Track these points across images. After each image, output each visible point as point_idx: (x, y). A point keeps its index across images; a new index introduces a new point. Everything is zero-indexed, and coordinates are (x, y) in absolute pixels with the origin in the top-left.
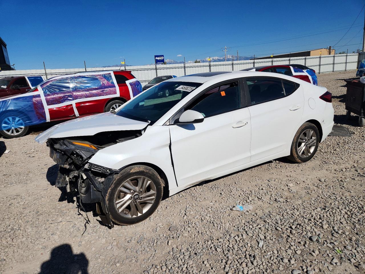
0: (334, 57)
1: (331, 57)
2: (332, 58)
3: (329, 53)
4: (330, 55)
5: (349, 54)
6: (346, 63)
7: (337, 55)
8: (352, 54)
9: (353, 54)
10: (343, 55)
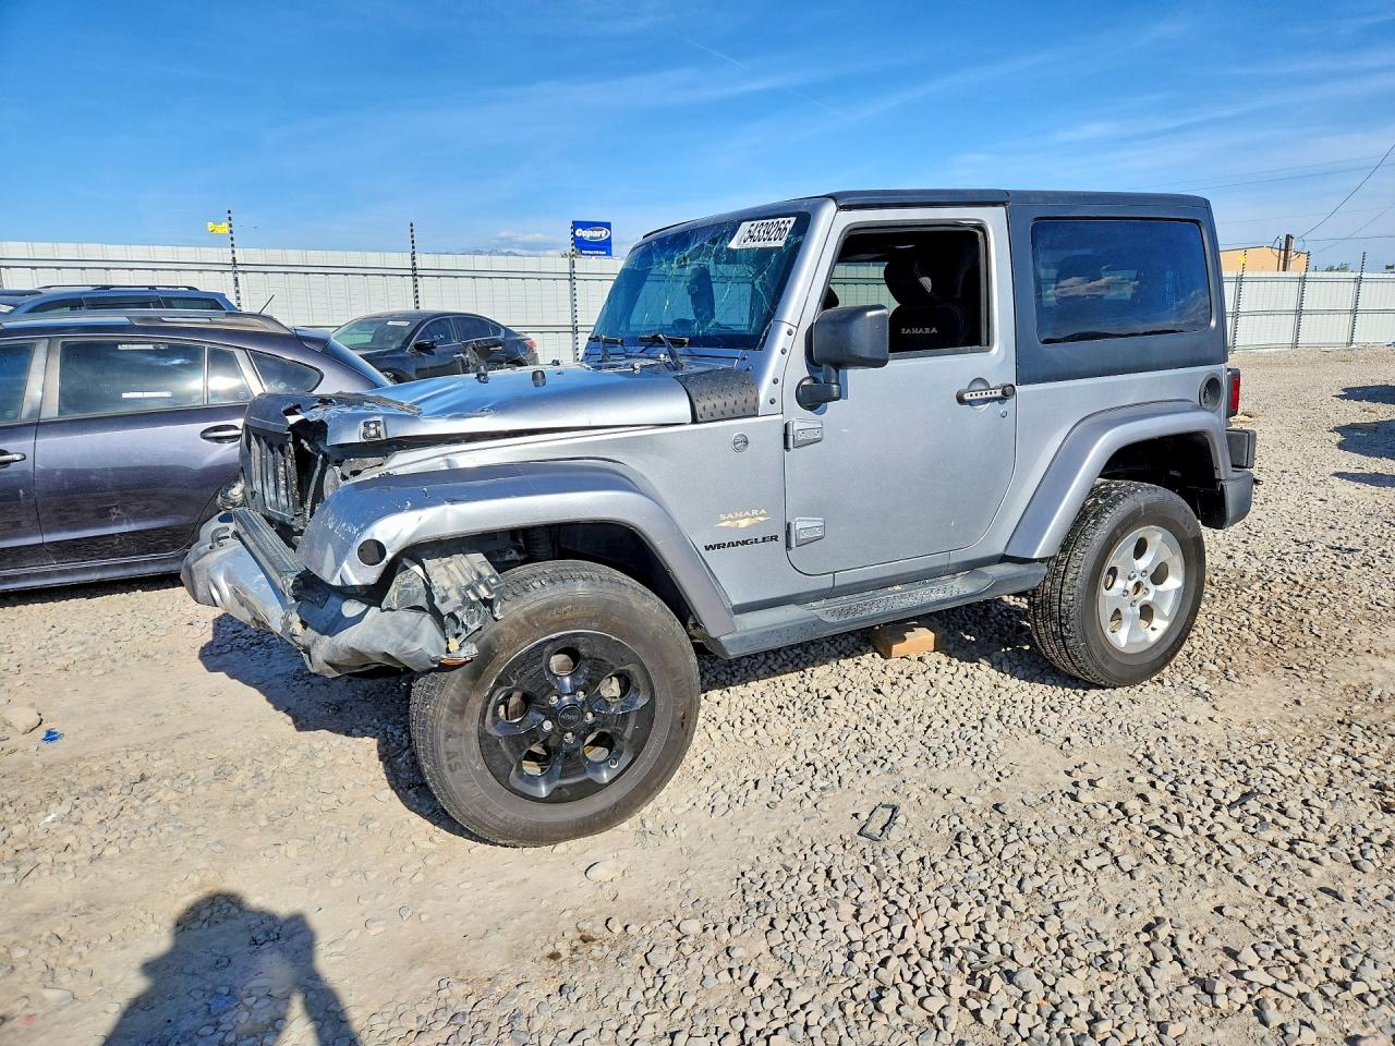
0: (1303, 280)
1: (1291, 280)
2: (1295, 285)
3: (1281, 262)
4: (1282, 274)
5: (1370, 275)
6: (1354, 312)
7: (1319, 274)
8: (1381, 275)
9: (1386, 276)
10: (1342, 275)
